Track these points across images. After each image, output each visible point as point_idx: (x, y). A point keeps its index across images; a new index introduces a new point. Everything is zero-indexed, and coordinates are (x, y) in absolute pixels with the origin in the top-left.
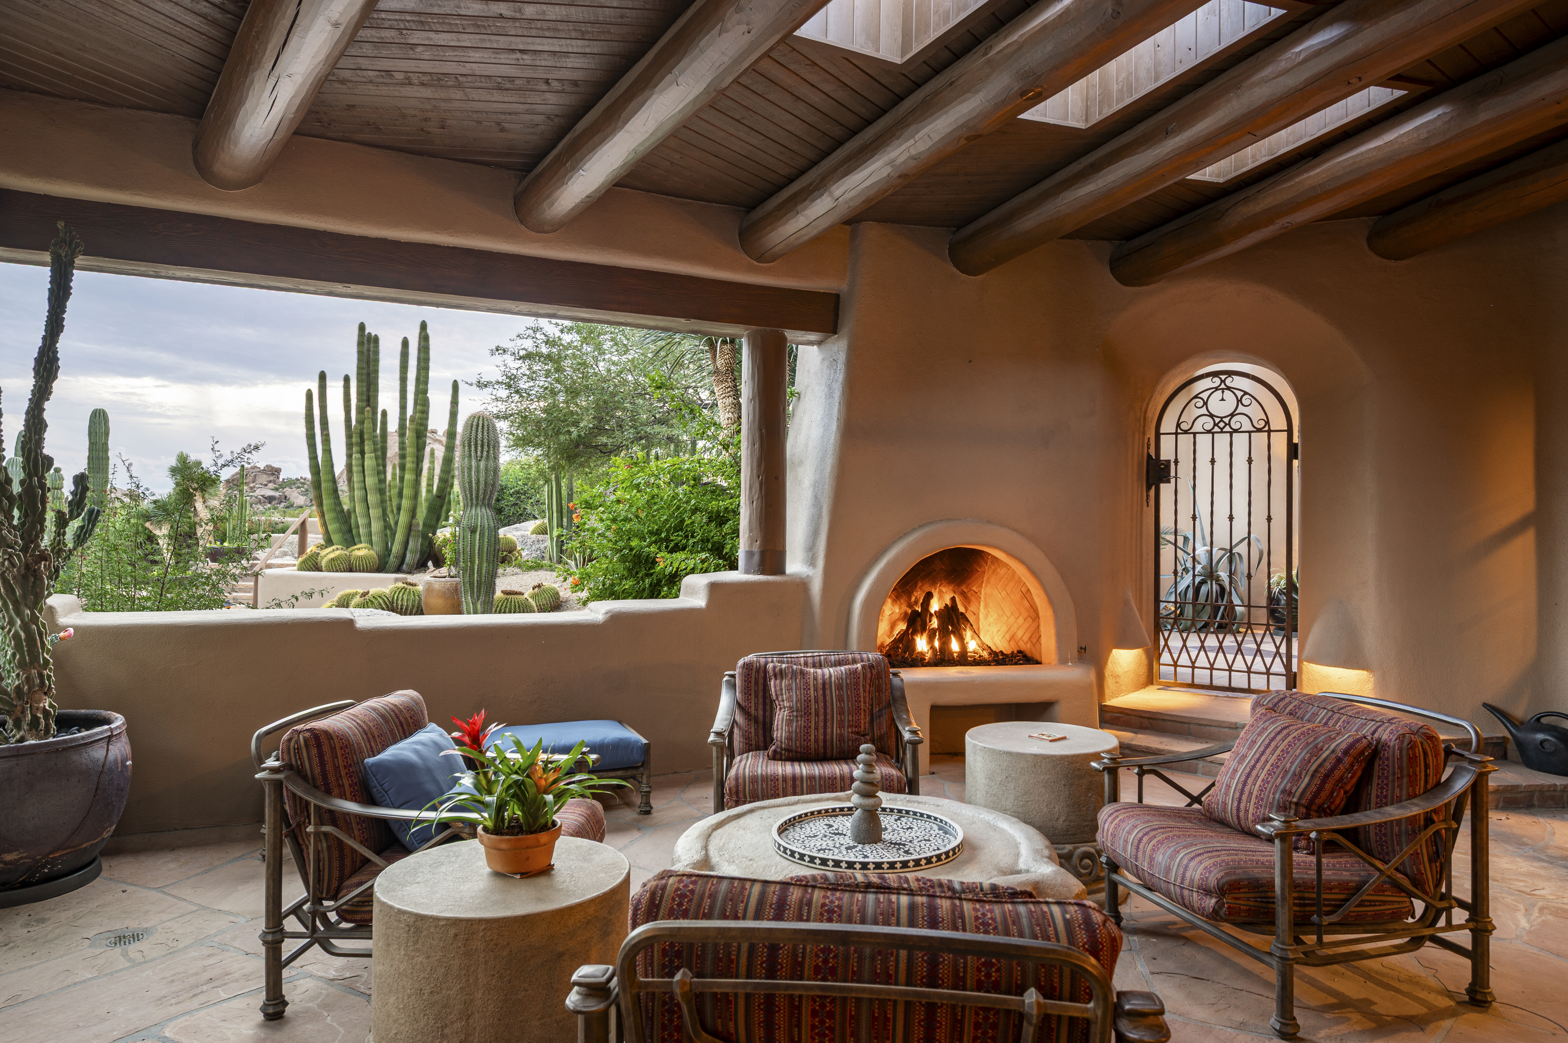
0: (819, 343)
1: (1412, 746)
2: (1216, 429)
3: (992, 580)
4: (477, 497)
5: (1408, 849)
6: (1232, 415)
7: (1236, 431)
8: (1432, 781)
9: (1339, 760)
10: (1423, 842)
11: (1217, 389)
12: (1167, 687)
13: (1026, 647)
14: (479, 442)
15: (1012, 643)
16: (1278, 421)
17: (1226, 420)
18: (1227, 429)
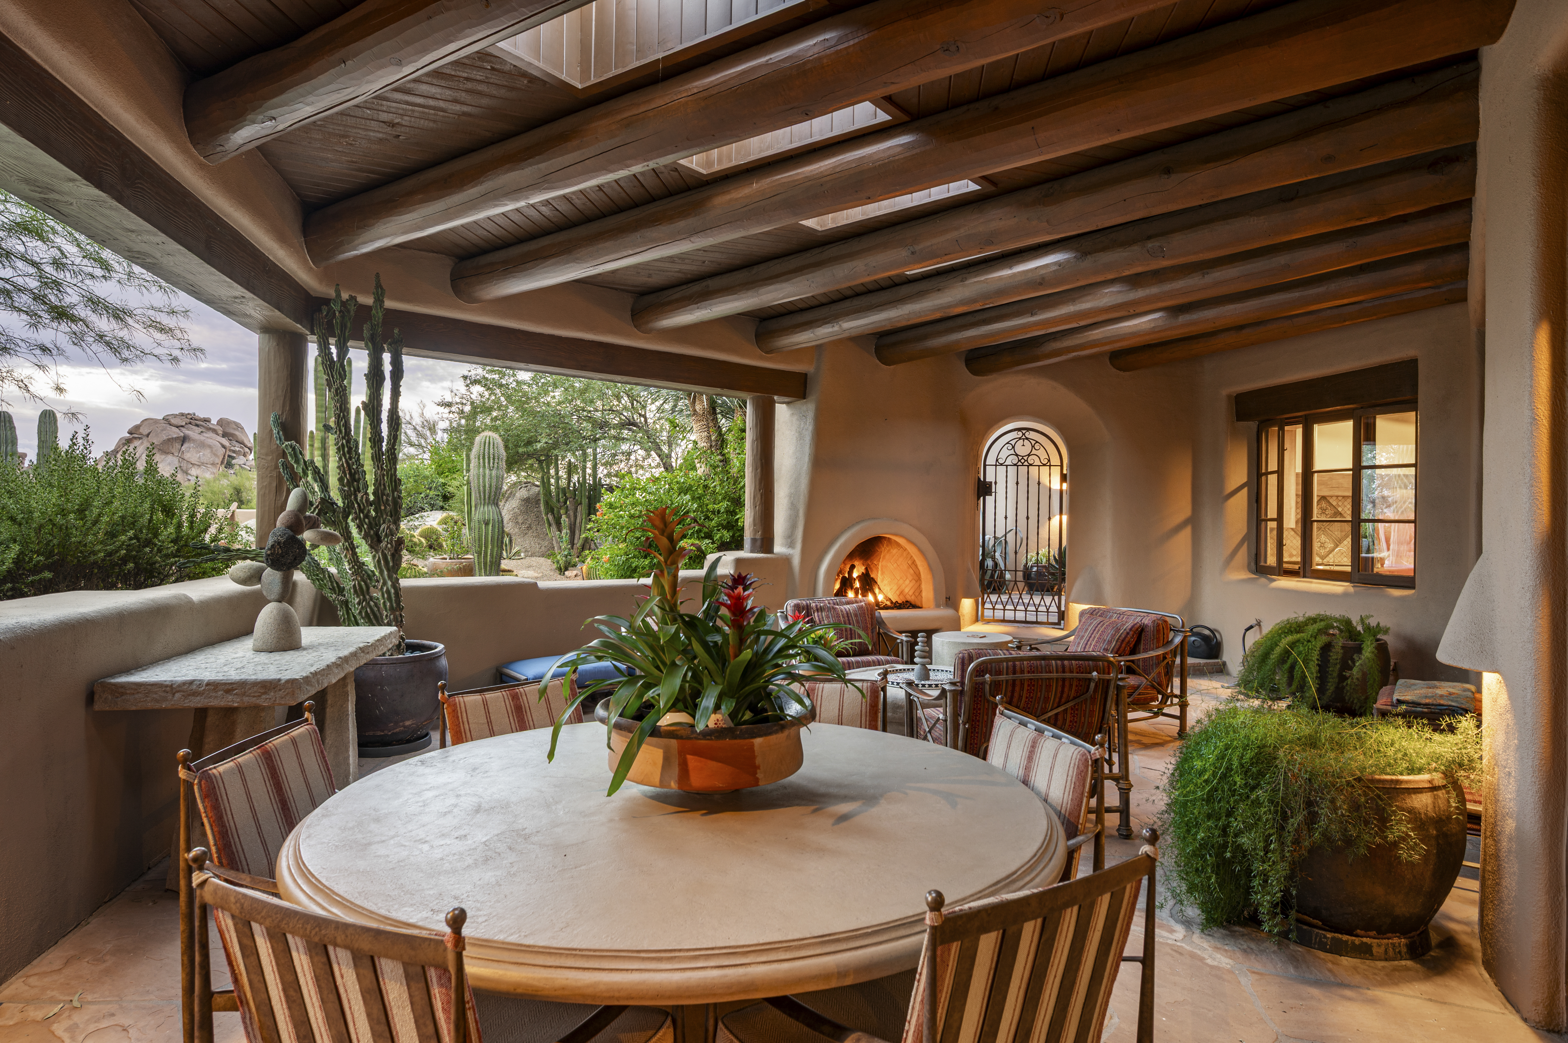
0: (787, 403)
1: (1158, 625)
2: (1020, 463)
3: (887, 557)
4: (489, 498)
5: (1156, 671)
6: (1029, 455)
7: (1031, 465)
8: (1165, 641)
9: (1128, 633)
10: (1161, 669)
11: (1020, 439)
12: (988, 622)
13: (911, 598)
14: (492, 456)
15: (901, 597)
16: (1055, 460)
17: (1025, 458)
18: (1026, 463)
